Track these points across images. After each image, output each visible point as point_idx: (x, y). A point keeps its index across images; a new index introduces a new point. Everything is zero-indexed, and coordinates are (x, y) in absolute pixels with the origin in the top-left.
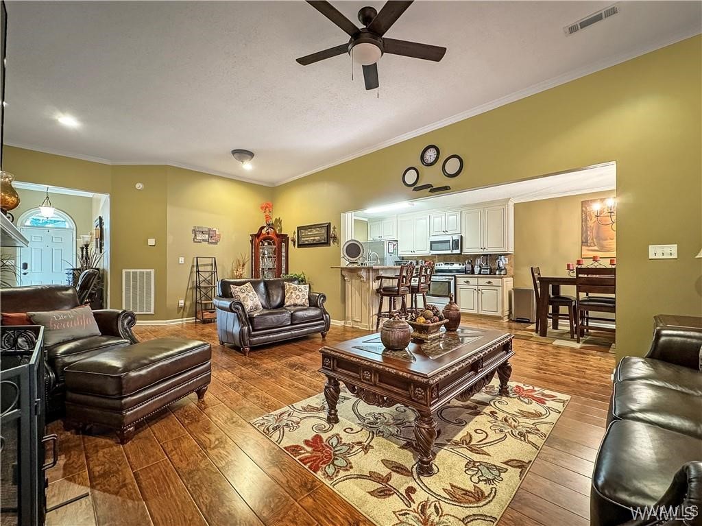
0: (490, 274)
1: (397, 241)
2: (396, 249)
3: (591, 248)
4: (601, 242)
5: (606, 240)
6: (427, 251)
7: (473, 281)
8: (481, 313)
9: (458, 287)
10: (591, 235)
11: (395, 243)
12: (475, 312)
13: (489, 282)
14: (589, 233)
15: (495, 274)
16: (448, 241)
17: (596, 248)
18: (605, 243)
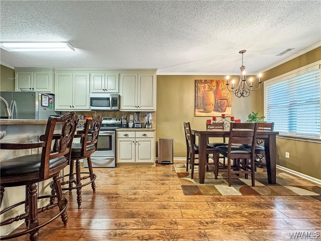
0: (141, 127)
1: (54, 95)
2: (52, 103)
3: (200, 110)
4: (205, 106)
5: (207, 105)
6: (87, 107)
7: (131, 134)
8: (138, 161)
9: (118, 140)
10: (200, 101)
11: (50, 97)
12: (132, 161)
13: (145, 135)
14: (199, 101)
15: (145, 128)
16: (108, 99)
17: (202, 110)
18: (206, 107)
